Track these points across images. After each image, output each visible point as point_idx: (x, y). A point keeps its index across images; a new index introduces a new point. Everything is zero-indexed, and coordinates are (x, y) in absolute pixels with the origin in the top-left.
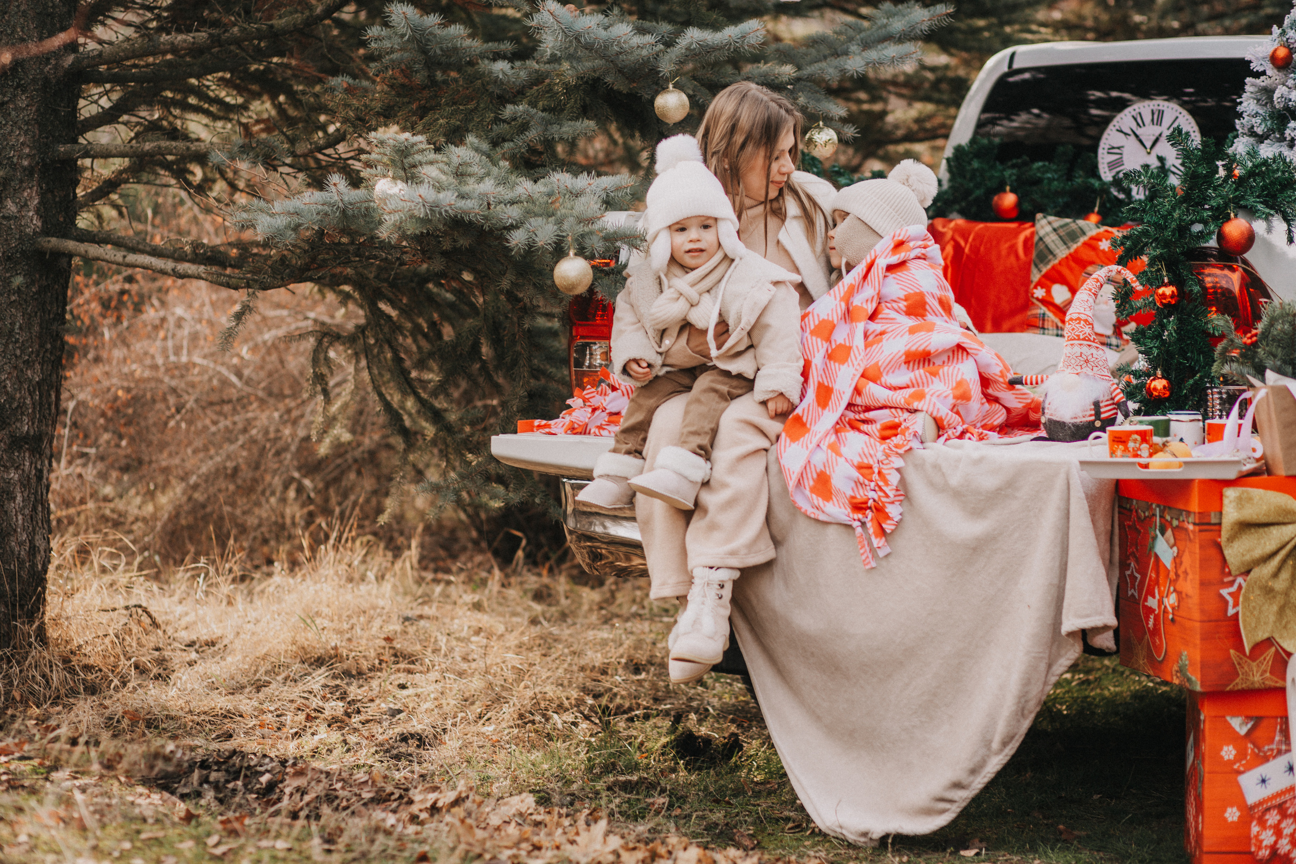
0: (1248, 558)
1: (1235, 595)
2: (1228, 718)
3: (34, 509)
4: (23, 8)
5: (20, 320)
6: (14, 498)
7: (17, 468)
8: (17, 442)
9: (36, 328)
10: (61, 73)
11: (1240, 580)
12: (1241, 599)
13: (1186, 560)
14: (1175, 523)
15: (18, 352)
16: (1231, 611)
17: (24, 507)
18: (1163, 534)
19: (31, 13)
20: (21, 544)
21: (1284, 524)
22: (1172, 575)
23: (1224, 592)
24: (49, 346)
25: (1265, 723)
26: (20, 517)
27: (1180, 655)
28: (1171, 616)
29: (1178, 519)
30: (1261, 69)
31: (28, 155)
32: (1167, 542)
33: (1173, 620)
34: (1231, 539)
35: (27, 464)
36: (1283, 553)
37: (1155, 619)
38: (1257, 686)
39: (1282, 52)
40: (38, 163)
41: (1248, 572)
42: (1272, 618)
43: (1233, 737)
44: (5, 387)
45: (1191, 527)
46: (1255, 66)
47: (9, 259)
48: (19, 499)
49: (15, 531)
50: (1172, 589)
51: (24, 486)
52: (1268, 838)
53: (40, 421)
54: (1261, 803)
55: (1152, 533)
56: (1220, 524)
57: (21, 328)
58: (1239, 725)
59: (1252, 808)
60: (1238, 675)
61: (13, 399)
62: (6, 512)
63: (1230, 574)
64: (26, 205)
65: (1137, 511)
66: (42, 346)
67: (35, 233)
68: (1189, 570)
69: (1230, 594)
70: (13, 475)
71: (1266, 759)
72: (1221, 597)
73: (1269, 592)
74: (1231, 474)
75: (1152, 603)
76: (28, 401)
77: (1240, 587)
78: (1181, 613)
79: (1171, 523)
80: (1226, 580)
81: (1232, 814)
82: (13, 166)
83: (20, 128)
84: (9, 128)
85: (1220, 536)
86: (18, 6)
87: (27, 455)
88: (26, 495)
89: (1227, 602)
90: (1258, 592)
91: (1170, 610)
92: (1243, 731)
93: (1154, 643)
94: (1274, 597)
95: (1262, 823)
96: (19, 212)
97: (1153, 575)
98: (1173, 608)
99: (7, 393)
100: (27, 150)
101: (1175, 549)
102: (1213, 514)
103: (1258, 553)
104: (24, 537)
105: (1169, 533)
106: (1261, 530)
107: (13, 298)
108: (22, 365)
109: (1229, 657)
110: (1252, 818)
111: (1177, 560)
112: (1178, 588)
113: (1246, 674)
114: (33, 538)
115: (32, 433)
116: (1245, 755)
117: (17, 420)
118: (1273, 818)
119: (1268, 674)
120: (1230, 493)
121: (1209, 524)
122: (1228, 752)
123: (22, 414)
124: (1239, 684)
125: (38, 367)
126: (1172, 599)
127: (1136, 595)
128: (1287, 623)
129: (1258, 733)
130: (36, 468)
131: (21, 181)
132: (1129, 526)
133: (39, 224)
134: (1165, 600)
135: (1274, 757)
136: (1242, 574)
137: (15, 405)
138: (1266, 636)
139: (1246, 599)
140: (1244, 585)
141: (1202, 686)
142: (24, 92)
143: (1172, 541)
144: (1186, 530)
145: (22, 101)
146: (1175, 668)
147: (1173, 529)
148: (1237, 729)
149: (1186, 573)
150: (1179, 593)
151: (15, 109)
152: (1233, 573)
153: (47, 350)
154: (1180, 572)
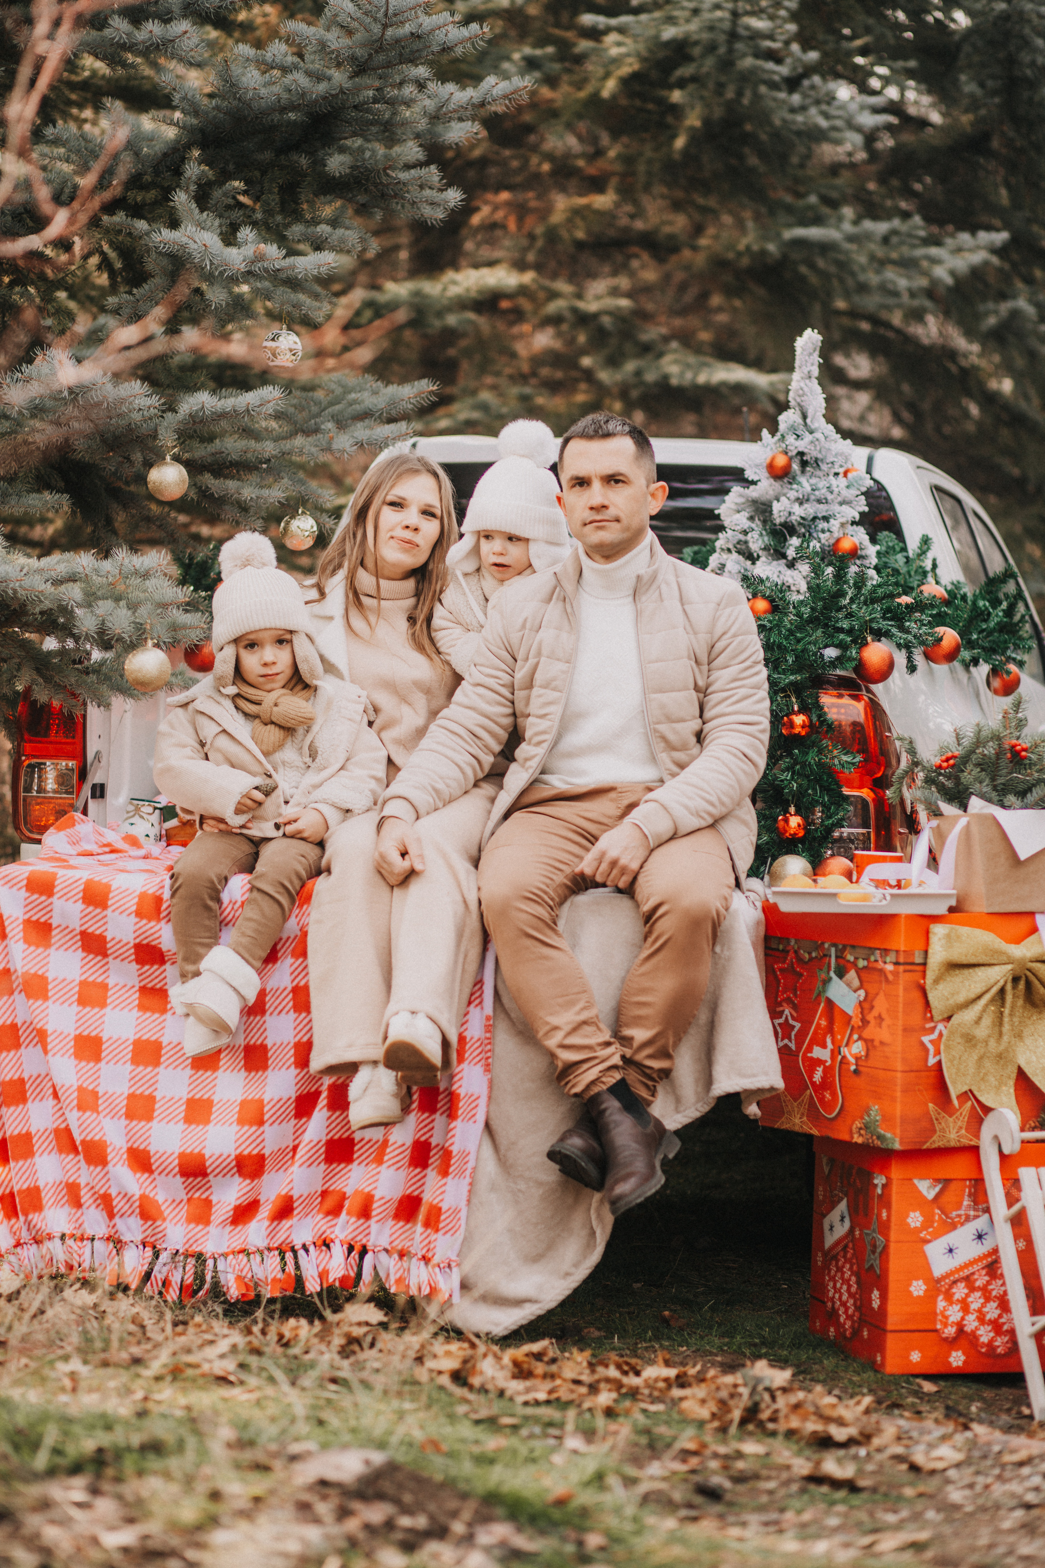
0: (951, 1002)
1: (936, 1043)
2: (916, 1181)
11: (940, 1026)
12: (942, 1047)
13: (881, 1005)
14: (862, 963)
16: (932, 1061)
18: (841, 974)
21: (990, 965)
22: (856, 1021)
23: (926, 1039)
25: (953, 1186)
27: (867, 1110)
28: (853, 1068)
29: (867, 959)
30: (756, 478)
32: (849, 985)
33: (856, 1072)
34: (936, 981)
36: (987, 997)
37: (824, 1071)
38: (952, 1144)
39: (781, 461)
41: (949, 1018)
42: (972, 1070)
43: (920, 1202)
45: (890, 967)
46: (749, 474)
50: (855, 1037)
52: (954, 1314)
54: (948, 1275)
55: (822, 975)
56: (924, 964)
58: (927, 1189)
59: (939, 1281)
60: (935, 1131)
63: (932, 1019)
65: (796, 952)
68: (884, 1015)
69: (931, 1041)
71: (953, 1227)
72: (922, 1044)
73: (969, 1040)
74: (941, 909)
75: (818, 1053)
77: (941, 1035)
78: (870, 1063)
79: (854, 964)
80: (928, 1026)
81: (918, 1288)
85: (924, 978)
89: (927, 1051)
90: (959, 1040)
91: (853, 1061)
92: (930, 1194)
93: (822, 1100)
94: (975, 1046)
95: (949, 1297)
97: (823, 1023)
98: (857, 1058)
101: (862, 993)
102: (917, 953)
103: (961, 998)
105: (852, 975)
106: (966, 972)
109: (928, 1113)
110: (938, 1291)
111: (865, 1006)
112: (866, 1034)
113: (943, 1130)
116: (933, 1222)
118: (960, 1291)
119: (963, 1131)
120: (938, 931)
121: (913, 964)
122: (915, 1219)
124: (936, 1142)
126: (858, 1048)
127: (793, 1046)
128: (986, 1074)
129: (946, 1198)
132: (781, 969)
134: (845, 1051)
135: (962, 1224)
136: (943, 1020)
138: (965, 1088)
139: (948, 1047)
140: (945, 1032)
141: (901, 1143)
143: (856, 983)
144: (881, 971)
146: (858, 1124)
147: (859, 971)
148: (925, 1192)
149: (880, 1018)
150: (869, 1043)
152: (936, 1018)
154: (870, 1017)
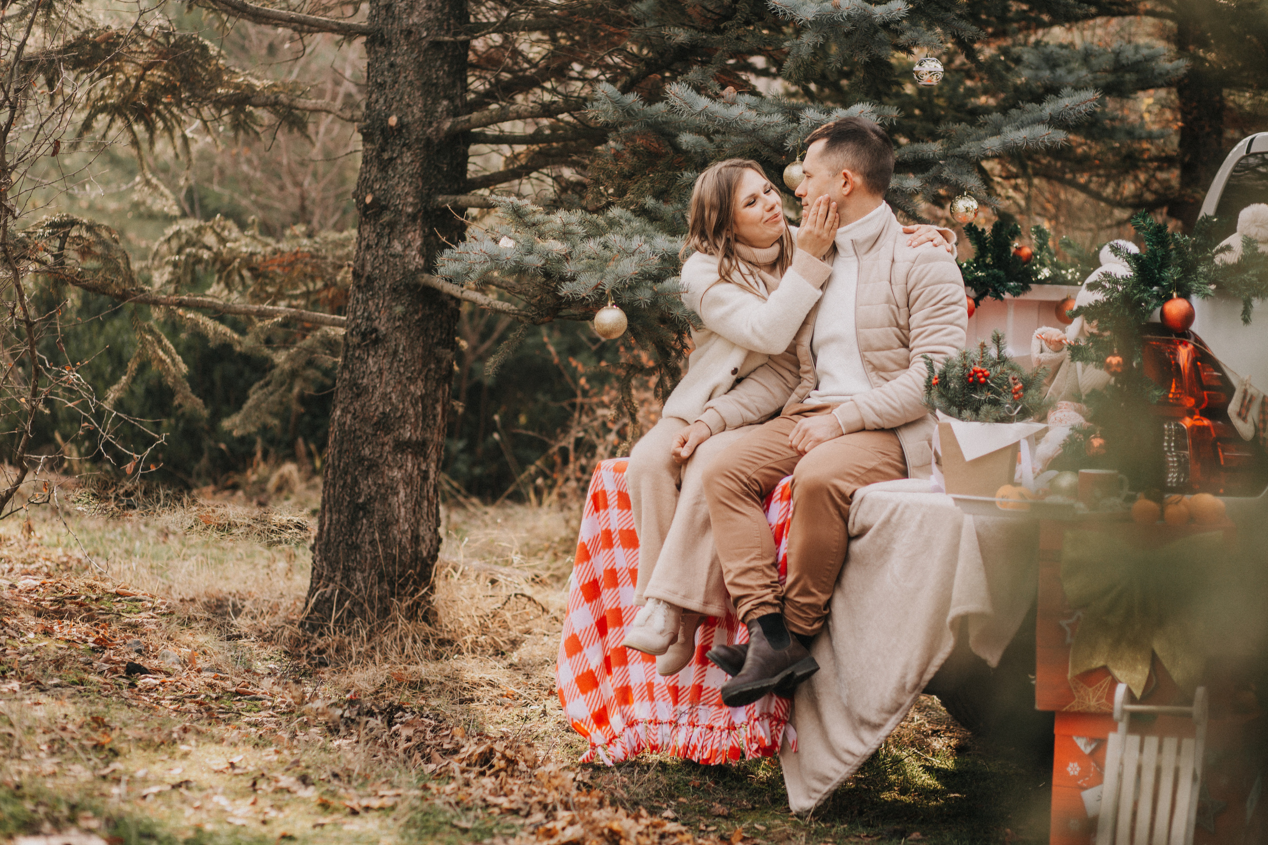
3: (418, 503)
4: (409, 79)
5: (403, 342)
6: (397, 494)
7: (400, 468)
8: (401, 446)
9: (419, 350)
10: (442, 134)
15: (402, 370)
17: (407, 501)
19: (418, 83)
20: (404, 532)
24: (433, 366)
26: (403, 510)
31: (411, 204)
35: (410, 465)
40: (419, 211)
44: (390, 398)
47: (395, 290)
48: (402, 494)
49: (397, 521)
51: (407, 484)
53: (423, 429)
57: (404, 349)
61: (397, 409)
62: (390, 505)
64: (409, 245)
66: (424, 365)
67: (417, 269)
70: (397, 474)
76: (411, 412)
82: (398, 212)
83: (405, 181)
84: (396, 180)
86: (406, 77)
87: (410, 457)
88: (408, 491)
96: (404, 251)
99: (392, 404)
100: (410, 199)
104: (406, 527)
107: (398, 324)
108: (405, 381)
114: (418, 529)
115: (414, 438)
117: (401, 427)
123: (405, 422)
125: (420, 382)
130: (419, 469)
131: (405, 225)
133: (422, 262)
137: (399, 414)
142: (409, 149)
145: (407, 157)
151: (402, 164)
153: (430, 370)
